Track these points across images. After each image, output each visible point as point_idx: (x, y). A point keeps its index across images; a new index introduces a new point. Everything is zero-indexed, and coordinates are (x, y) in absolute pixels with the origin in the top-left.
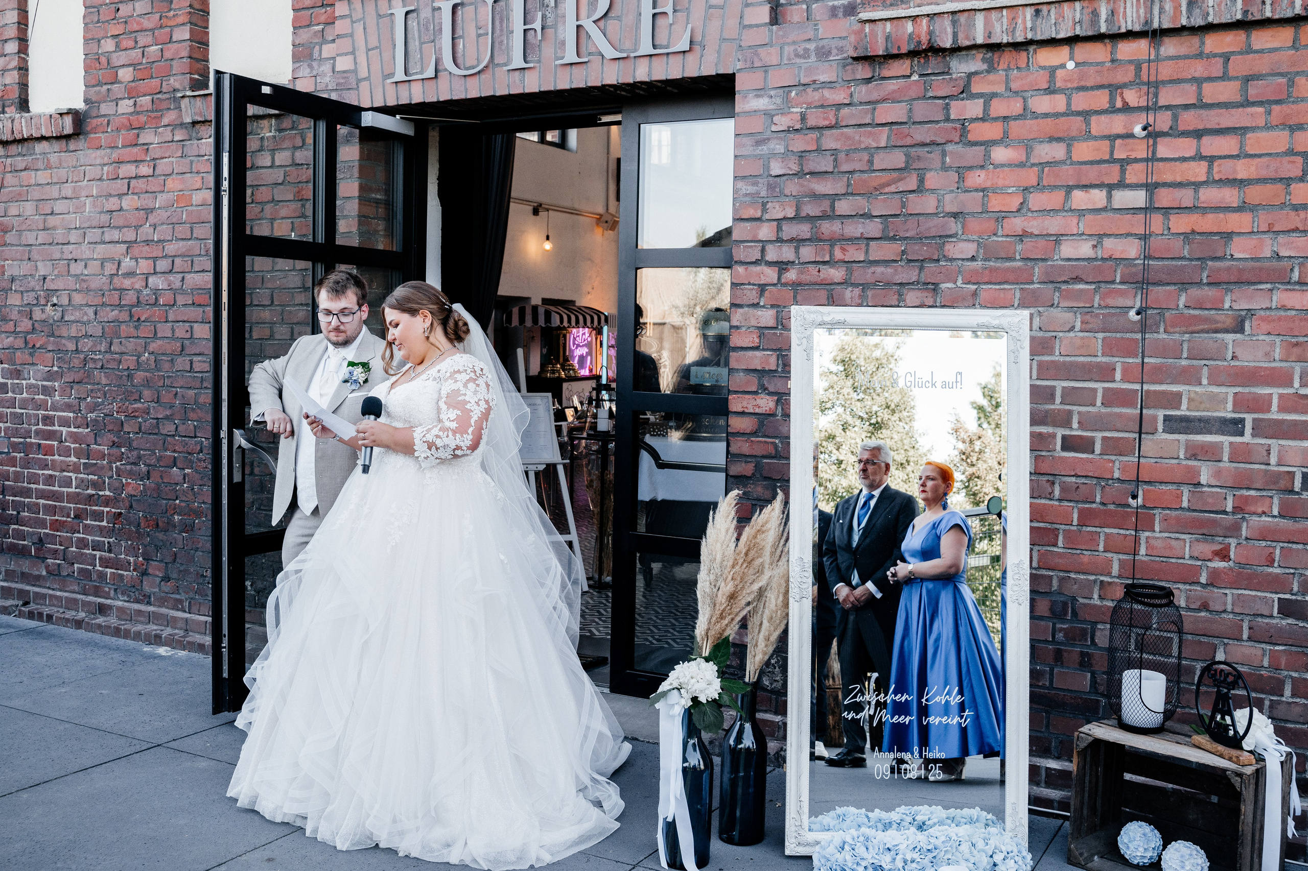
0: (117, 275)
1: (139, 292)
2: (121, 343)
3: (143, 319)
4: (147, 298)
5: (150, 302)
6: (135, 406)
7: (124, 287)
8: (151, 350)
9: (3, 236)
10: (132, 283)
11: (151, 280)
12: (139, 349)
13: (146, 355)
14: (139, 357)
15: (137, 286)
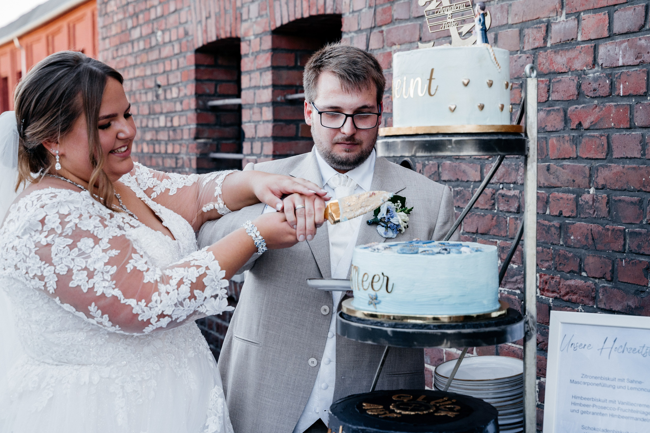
0: (544, 48)
1: (581, 74)
2: (548, 169)
3: (586, 125)
4: (595, 85)
5: (601, 92)
6: (572, 282)
7: (556, 68)
8: (601, 182)
9: (390, 9)
10: (570, 60)
11: (602, 50)
12: (580, 180)
13: (592, 191)
14: (579, 195)
15: (577, 65)
